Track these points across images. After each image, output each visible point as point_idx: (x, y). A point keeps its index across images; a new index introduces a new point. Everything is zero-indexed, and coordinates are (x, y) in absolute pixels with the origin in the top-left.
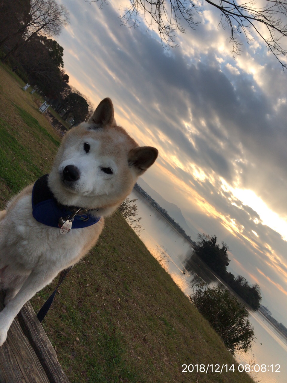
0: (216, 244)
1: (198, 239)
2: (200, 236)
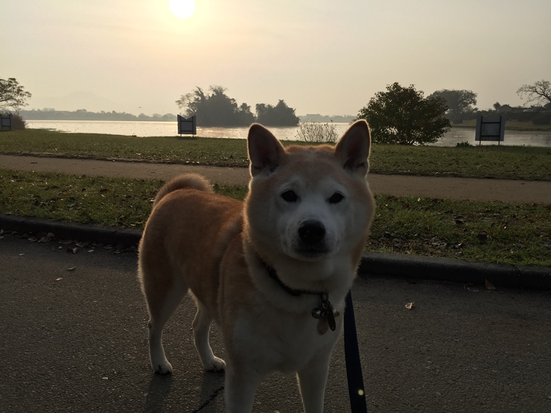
0: (205, 95)
1: (180, 108)
2: (179, 102)
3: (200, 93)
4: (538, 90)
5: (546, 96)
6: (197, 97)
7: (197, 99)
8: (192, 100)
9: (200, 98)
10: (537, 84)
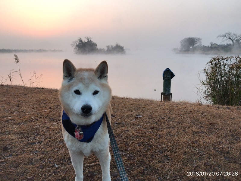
0: (83, 41)
1: (73, 47)
2: (72, 45)
3: (80, 40)
4: (227, 36)
5: (231, 39)
6: (79, 42)
7: (80, 43)
8: (78, 43)
9: (81, 43)
10: (226, 33)
